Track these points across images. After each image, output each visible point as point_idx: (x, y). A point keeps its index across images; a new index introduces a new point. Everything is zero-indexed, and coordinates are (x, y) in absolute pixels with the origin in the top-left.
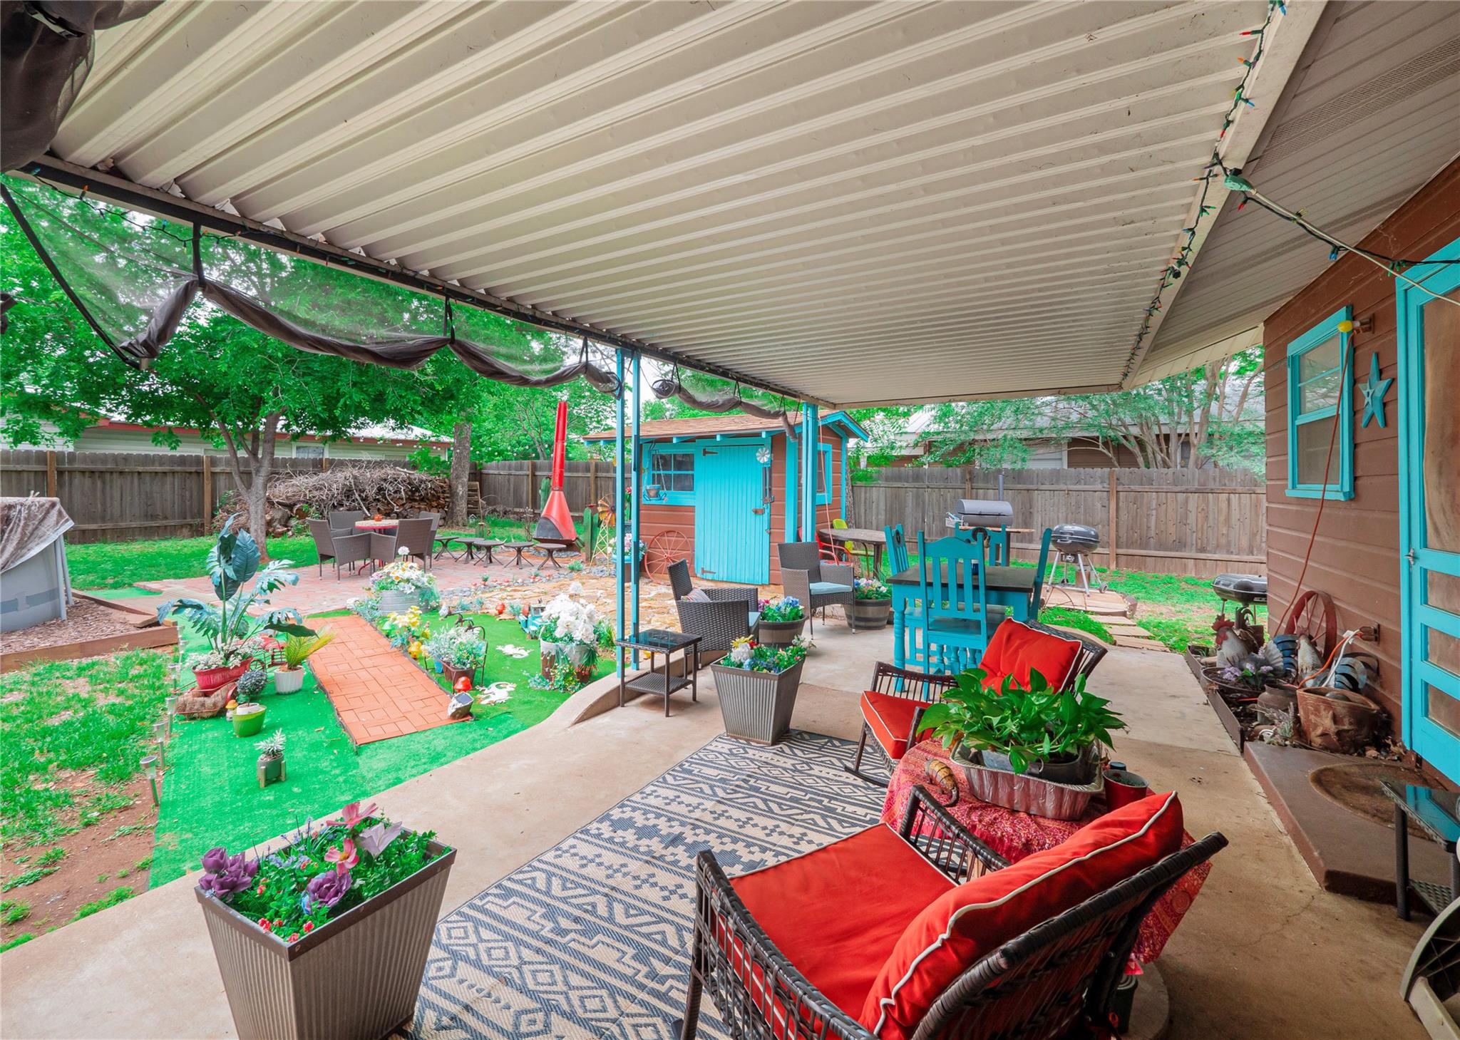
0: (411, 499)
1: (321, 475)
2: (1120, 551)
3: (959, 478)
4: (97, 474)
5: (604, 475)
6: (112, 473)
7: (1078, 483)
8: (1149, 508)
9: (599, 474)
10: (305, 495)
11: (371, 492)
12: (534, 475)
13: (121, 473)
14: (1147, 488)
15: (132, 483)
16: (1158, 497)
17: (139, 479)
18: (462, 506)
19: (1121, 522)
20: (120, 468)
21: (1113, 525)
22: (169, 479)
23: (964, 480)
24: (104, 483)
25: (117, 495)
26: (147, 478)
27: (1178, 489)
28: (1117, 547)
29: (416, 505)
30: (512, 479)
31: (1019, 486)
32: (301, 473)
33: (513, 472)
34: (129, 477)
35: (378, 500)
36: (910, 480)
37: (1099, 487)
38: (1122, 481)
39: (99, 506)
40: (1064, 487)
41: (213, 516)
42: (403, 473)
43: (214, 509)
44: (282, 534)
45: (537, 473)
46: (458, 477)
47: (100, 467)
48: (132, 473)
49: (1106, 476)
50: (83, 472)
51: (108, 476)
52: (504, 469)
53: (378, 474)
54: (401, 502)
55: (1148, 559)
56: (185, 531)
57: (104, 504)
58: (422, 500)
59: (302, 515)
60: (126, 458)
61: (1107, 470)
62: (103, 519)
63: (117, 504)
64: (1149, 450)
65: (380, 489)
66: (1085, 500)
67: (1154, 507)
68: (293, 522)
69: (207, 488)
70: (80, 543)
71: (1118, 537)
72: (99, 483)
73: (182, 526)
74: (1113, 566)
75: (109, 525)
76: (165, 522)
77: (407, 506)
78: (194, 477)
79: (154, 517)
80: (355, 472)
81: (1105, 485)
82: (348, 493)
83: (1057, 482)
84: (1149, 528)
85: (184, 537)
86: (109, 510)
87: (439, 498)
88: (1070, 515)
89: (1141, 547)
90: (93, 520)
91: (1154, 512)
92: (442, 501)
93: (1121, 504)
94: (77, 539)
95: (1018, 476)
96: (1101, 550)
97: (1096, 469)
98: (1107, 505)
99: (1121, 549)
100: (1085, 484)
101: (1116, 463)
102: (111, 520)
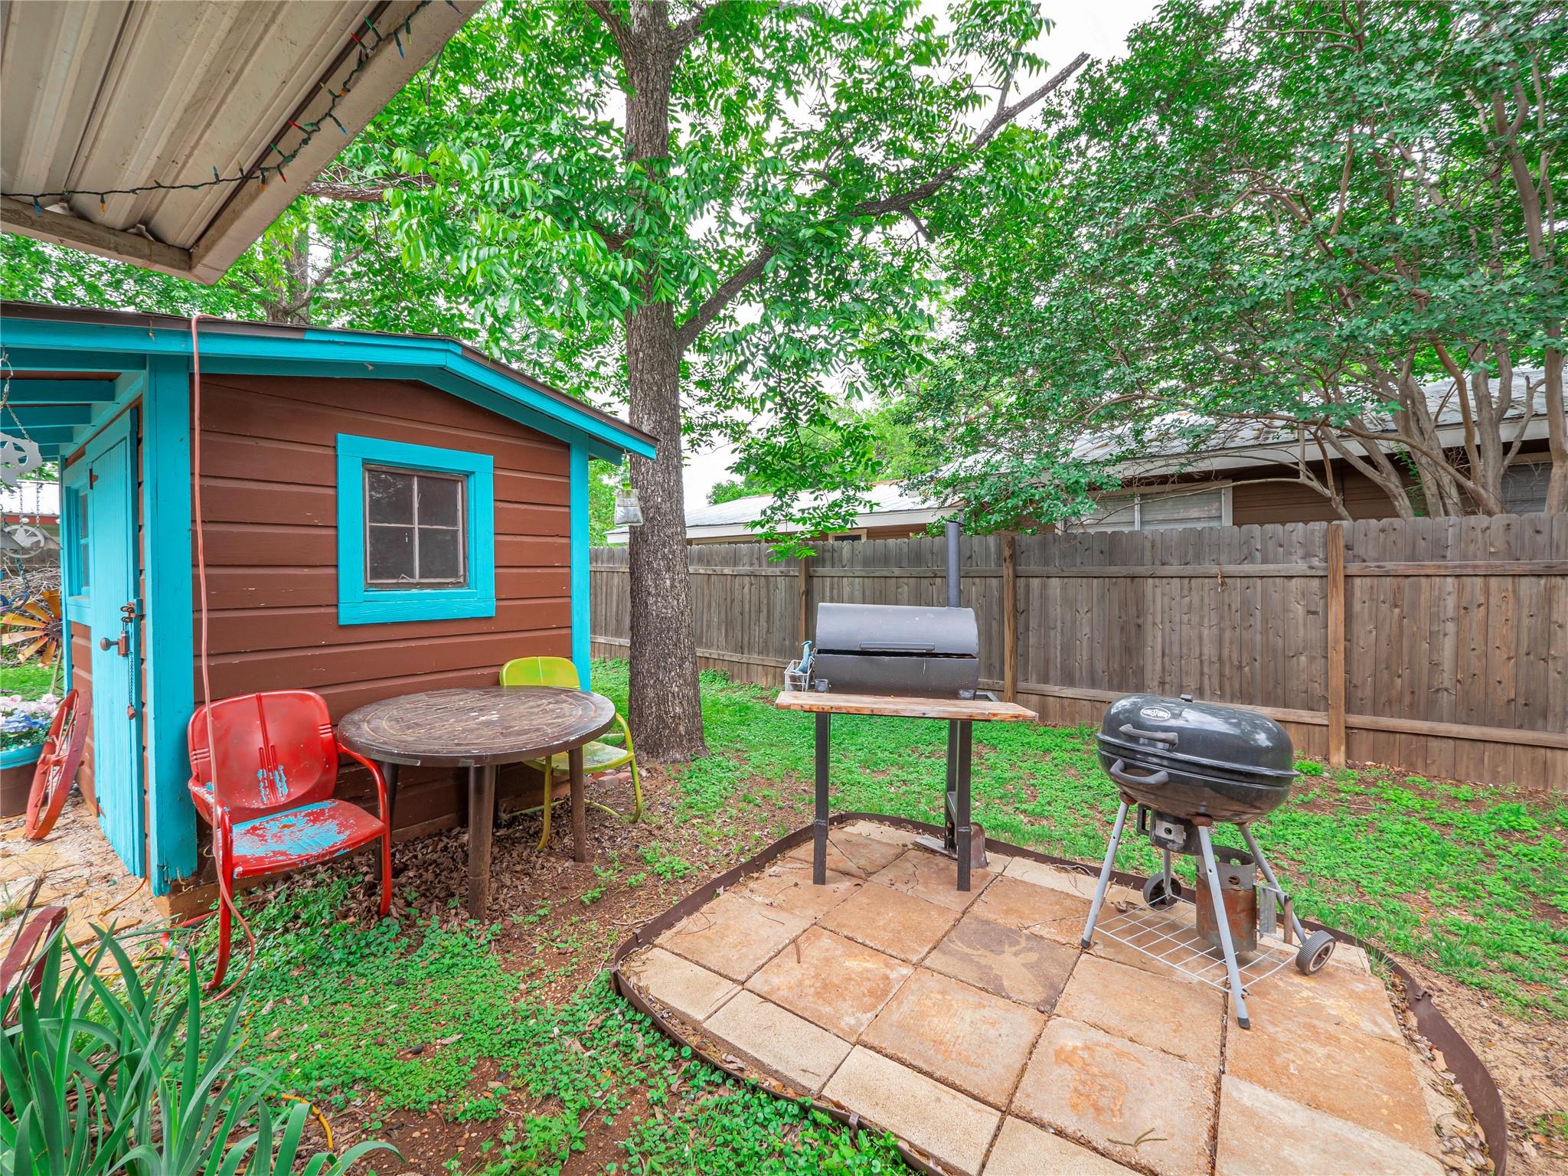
2: (1356, 720)
3: (993, 556)
7: (1248, 558)
8: (1434, 617)
14: (1430, 566)
16: (1461, 590)
19: (1357, 652)
21: (1338, 658)
23: (1000, 560)
27: (1524, 566)
28: (1348, 710)
31: (1113, 570)
37: (1301, 567)
38: (1359, 550)
40: (1214, 569)
49: (1318, 539)
55: (1434, 744)
61: (1319, 527)
64: (1427, 479)
66: (1265, 596)
67: (1450, 612)
71: (1350, 687)
74: (1338, 758)
81: (1315, 562)
83: (1198, 558)
84: (1435, 665)
88: (1228, 634)
89: (1414, 713)
91: (1451, 627)
93: (1357, 607)
95: (1112, 547)
96: (1306, 716)
97: (1289, 526)
98: (1320, 609)
99: (1360, 713)
100: (1264, 561)
101: (1342, 510)
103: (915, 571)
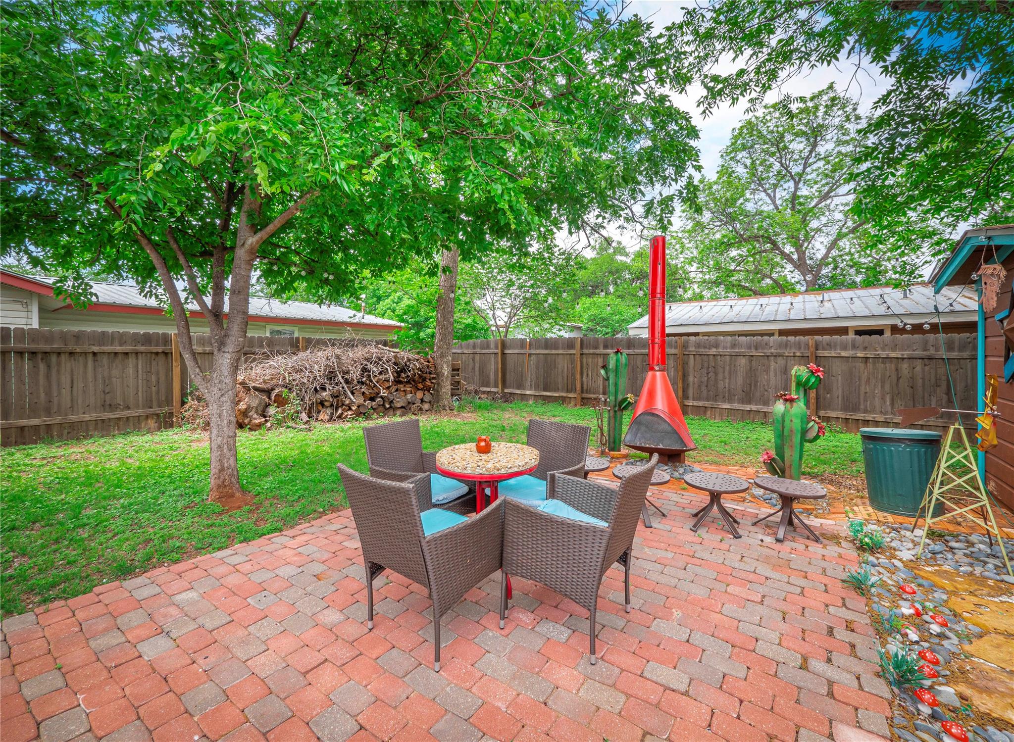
0: (397, 382)
1: (301, 355)
4: (40, 356)
5: (591, 351)
6: (59, 354)
9: (585, 351)
10: (284, 378)
11: (355, 374)
12: (503, 354)
13: (71, 354)
15: (85, 367)
17: (95, 361)
18: (446, 388)
20: (70, 348)
22: (131, 361)
24: (49, 367)
25: (65, 380)
26: (105, 360)
30: (477, 357)
32: (279, 353)
33: (478, 350)
34: (81, 359)
35: (363, 383)
39: (42, 395)
41: (183, 403)
42: (389, 353)
43: (184, 395)
44: (259, 426)
45: (507, 351)
47: (43, 347)
48: (86, 353)
50: (20, 354)
51: (54, 358)
52: (468, 347)
53: (359, 353)
54: (387, 385)
56: (152, 423)
57: (48, 393)
58: (408, 382)
59: (281, 402)
60: (78, 337)
62: (48, 412)
63: (65, 392)
65: (365, 370)
68: (272, 411)
69: (177, 371)
70: (16, 444)
72: (42, 367)
73: (147, 417)
75: (56, 419)
76: (126, 413)
77: (393, 389)
78: (162, 358)
79: (112, 407)
80: (338, 351)
82: (331, 375)
85: (150, 431)
86: (55, 400)
87: (425, 379)
90: (34, 413)
92: (428, 383)
102: (59, 412)
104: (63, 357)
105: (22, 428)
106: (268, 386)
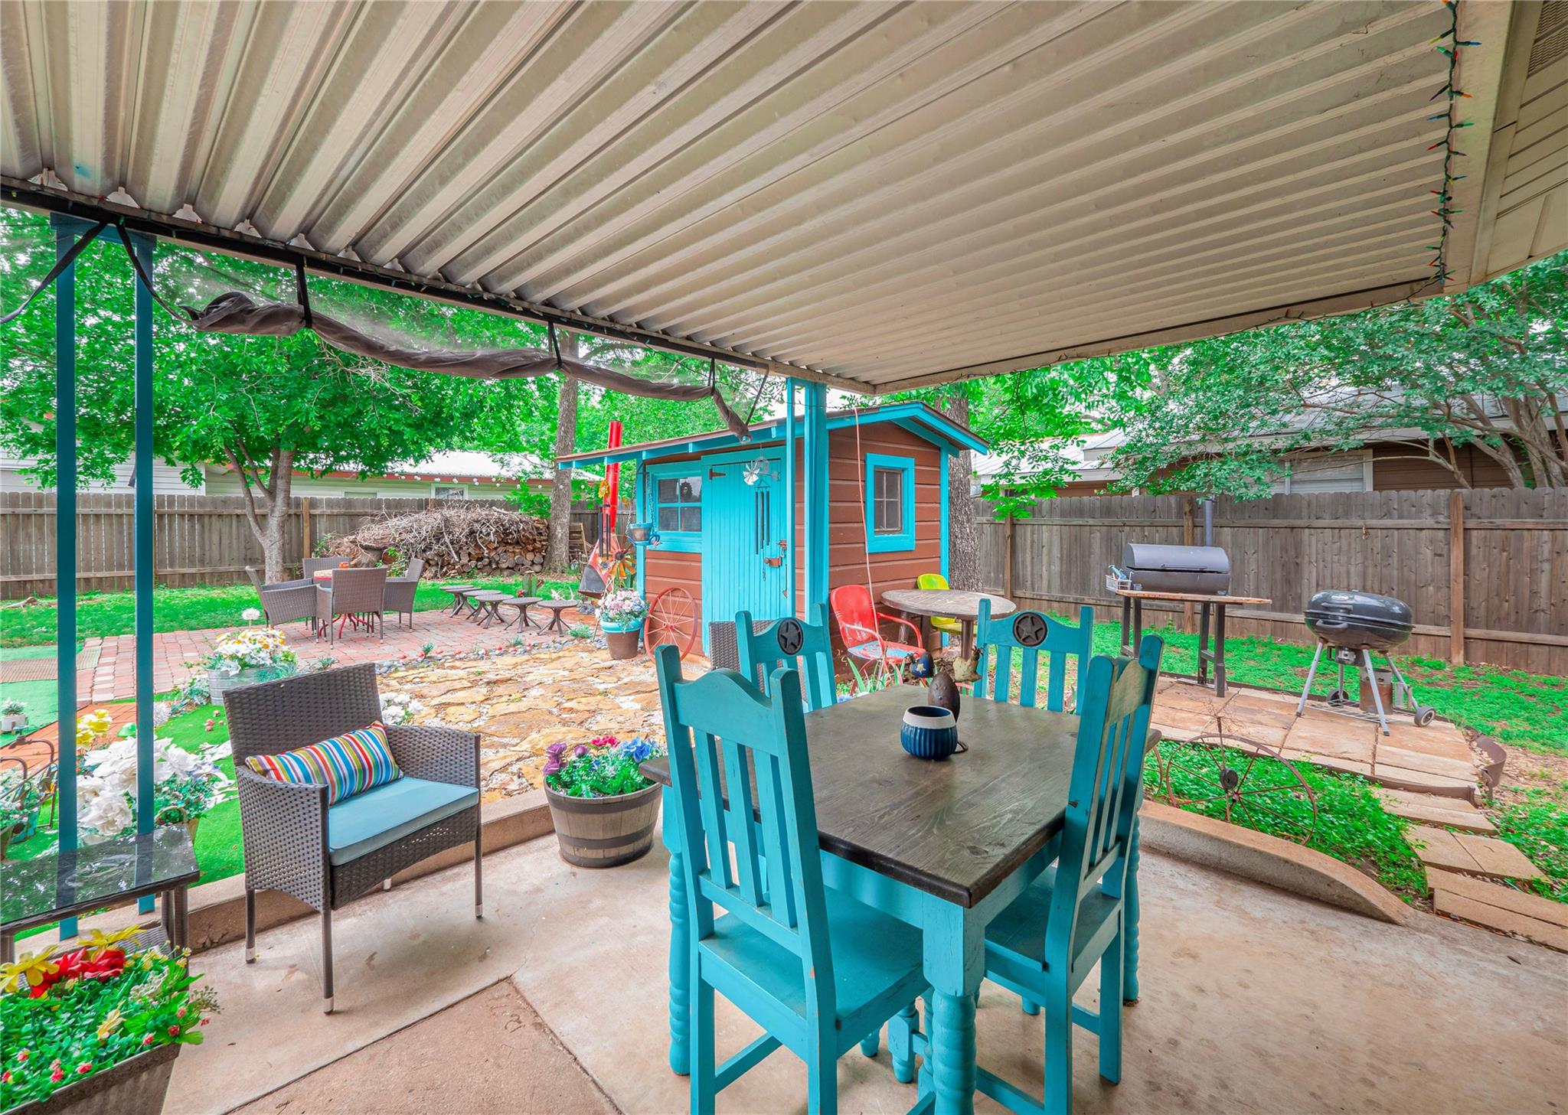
0: (504, 542)
1: (414, 516)
2: (1473, 632)
3: (1174, 511)
4: (196, 517)
6: (210, 516)
7: (1387, 514)
8: (1534, 559)
10: (395, 539)
11: (461, 534)
14: (1530, 522)
15: (231, 526)
16: (1554, 540)
17: (238, 522)
18: (561, 549)
19: (1473, 584)
20: (219, 511)
21: (1458, 587)
23: (1180, 514)
24: (203, 526)
25: (215, 538)
28: (1467, 625)
29: (510, 548)
31: (1276, 522)
32: (395, 514)
34: (228, 520)
35: (469, 544)
36: (1097, 514)
37: (1429, 522)
38: (1475, 510)
39: (198, 549)
40: (1360, 523)
42: (497, 512)
46: (556, 517)
49: (1443, 503)
50: (182, 516)
51: (206, 519)
53: (470, 514)
54: (494, 546)
55: (1533, 649)
57: (202, 547)
58: (516, 543)
59: (389, 559)
60: (225, 501)
61: (1443, 493)
62: (202, 562)
63: (215, 547)
64: (1534, 457)
65: (472, 532)
66: (1400, 541)
67: (1546, 555)
69: (307, 531)
70: (179, 586)
71: (1468, 610)
72: (198, 525)
74: (1458, 659)
75: (208, 569)
77: (500, 550)
78: (293, 519)
79: (253, 561)
81: (1441, 519)
82: (438, 535)
83: (1347, 514)
84: (1534, 594)
86: (207, 553)
87: (535, 540)
88: (1370, 570)
89: (1518, 627)
90: (192, 564)
91: (1546, 566)
92: (538, 545)
93: (1474, 551)
94: (177, 583)
95: (1276, 506)
96: (1433, 630)
97: (1421, 492)
98: (1445, 552)
99: (1476, 627)
100: (1400, 517)
101: (1463, 481)
102: (210, 563)
103: (1107, 521)
104: (214, 519)
105: (183, 575)
106: (381, 546)
